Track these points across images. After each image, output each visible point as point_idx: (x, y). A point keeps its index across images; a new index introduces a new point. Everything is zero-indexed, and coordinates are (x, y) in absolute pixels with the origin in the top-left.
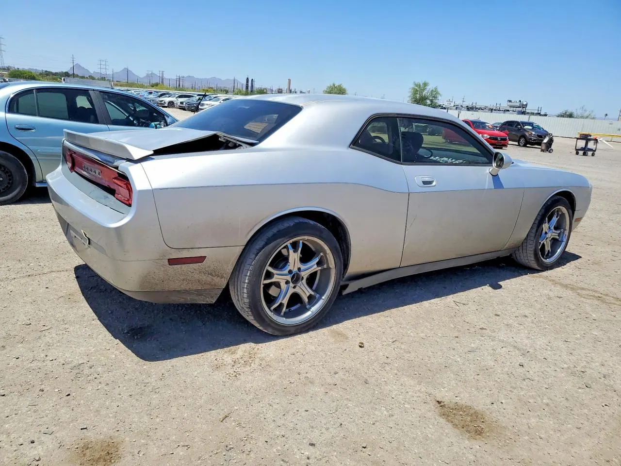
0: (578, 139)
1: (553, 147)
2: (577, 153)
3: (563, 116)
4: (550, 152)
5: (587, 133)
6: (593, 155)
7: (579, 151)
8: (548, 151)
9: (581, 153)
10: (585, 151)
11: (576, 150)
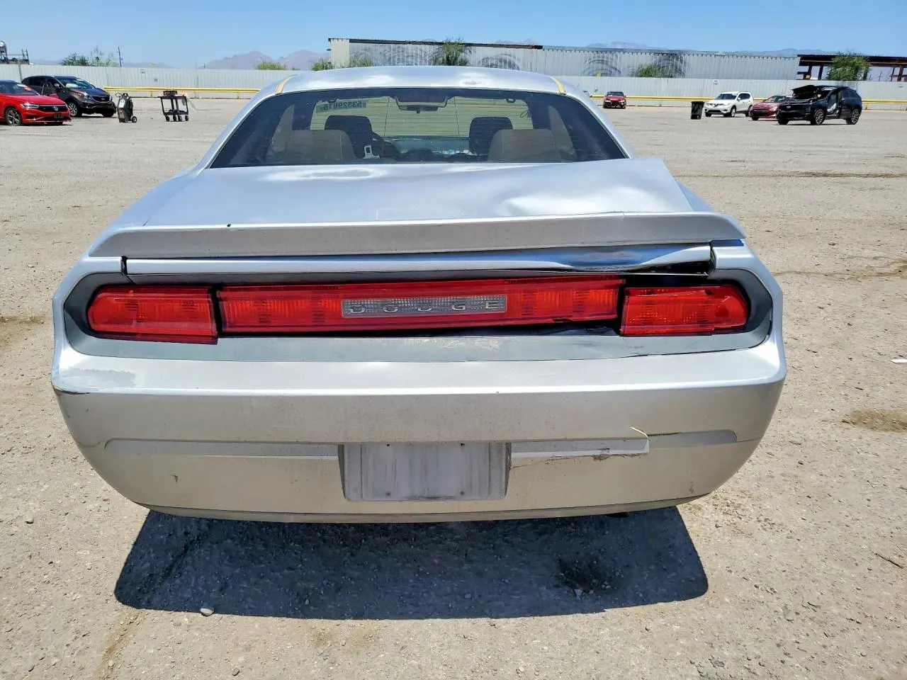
0: (162, 98)
1: (135, 114)
2: (168, 119)
3: (72, 64)
4: (133, 122)
5: (172, 88)
6: (187, 119)
7: (169, 116)
8: (130, 120)
9: (171, 117)
10: (174, 115)
11: (165, 114)
